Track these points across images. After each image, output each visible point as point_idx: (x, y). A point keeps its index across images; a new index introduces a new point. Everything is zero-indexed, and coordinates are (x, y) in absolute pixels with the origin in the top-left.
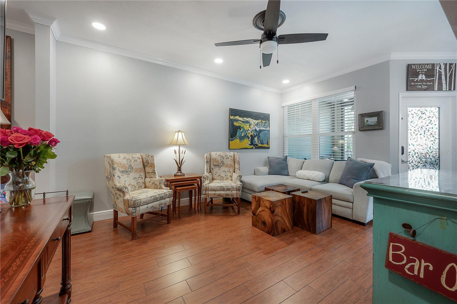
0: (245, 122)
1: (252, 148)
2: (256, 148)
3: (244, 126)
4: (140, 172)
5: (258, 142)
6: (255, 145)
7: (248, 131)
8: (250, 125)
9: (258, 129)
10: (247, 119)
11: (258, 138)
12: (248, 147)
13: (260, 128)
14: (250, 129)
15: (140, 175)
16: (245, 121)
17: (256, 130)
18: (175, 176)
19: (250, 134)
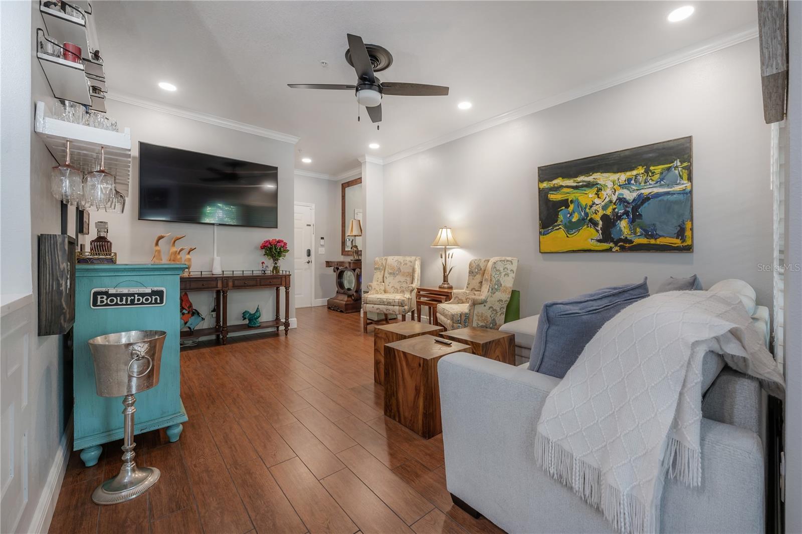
0: (582, 186)
1: (610, 250)
2: (623, 249)
3: (579, 198)
4: (407, 276)
5: (635, 233)
6: (620, 240)
7: (591, 207)
8: (599, 190)
9: (630, 196)
10: (590, 179)
11: (632, 222)
12: (593, 248)
13: (642, 191)
14: (597, 201)
15: (406, 280)
16: (580, 184)
17: (621, 200)
18: (440, 287)
19: (601, 213)
